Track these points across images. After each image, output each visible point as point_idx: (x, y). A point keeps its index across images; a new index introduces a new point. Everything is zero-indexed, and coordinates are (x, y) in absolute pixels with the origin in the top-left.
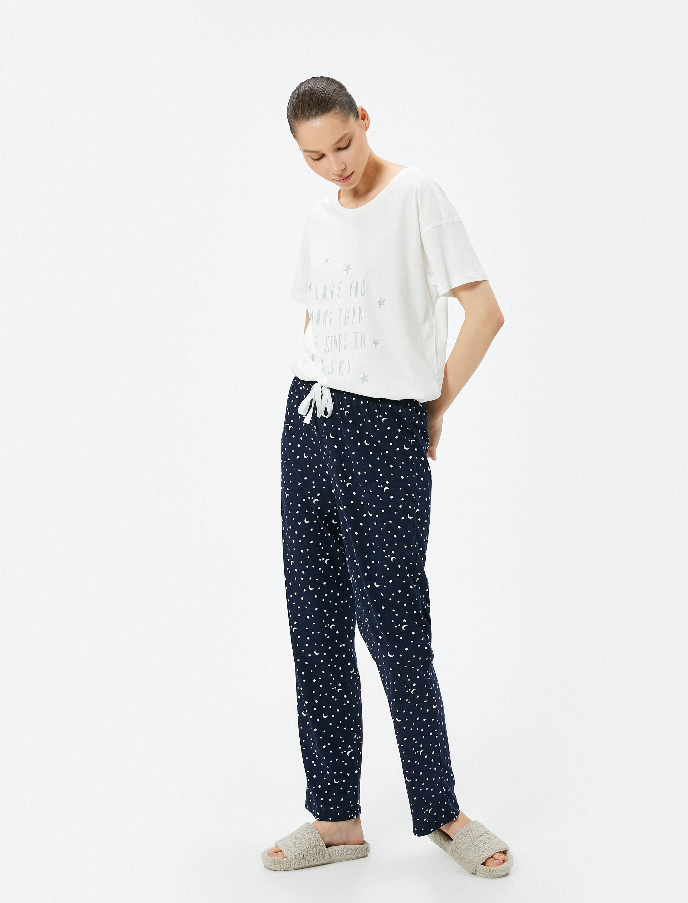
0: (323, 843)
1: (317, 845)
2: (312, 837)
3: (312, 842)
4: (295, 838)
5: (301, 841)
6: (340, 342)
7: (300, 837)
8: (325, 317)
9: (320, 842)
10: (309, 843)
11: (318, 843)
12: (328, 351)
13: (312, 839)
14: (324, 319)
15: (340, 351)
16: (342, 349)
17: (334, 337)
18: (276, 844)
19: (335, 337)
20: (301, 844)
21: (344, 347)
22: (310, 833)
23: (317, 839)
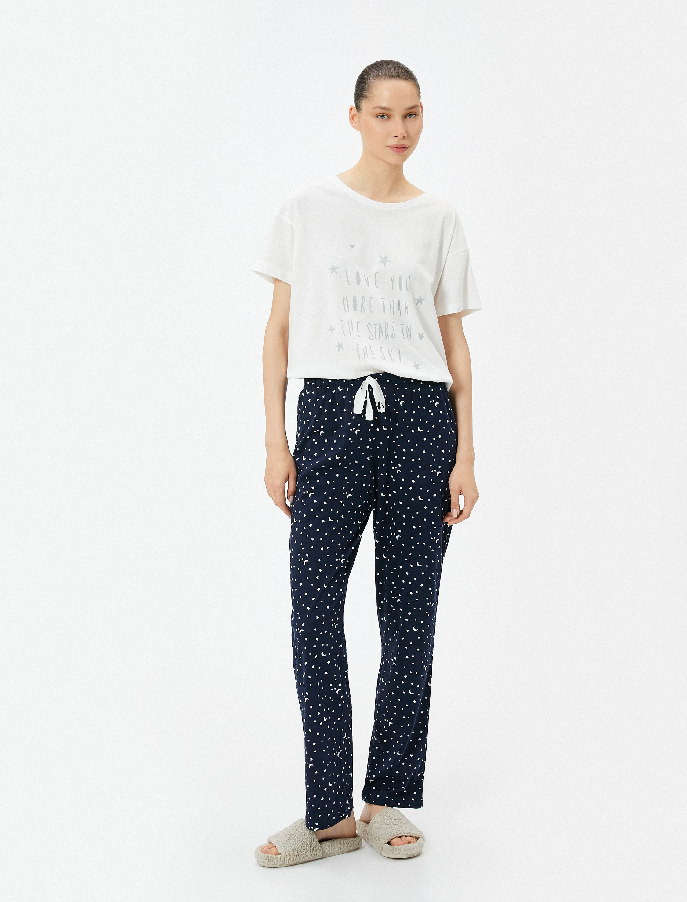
0: (316, 840)
1: (311, 841)
2: (306, 834)
3: (306, 838)
4: (289, 834)
5: (295, 837)
6: (386, 330)
7: (294, 833)
8: (362, 304)
9: (314, 838)
10: (303, 839)
11: (312, 840)
12: (372, 338)
13: (305, 835)
14: (362, 306)
15: (386, 339)
16: (388, 337)
17: (378, 325)
18: (269, 840)
19: (380, 325)
20: (295, 840)
21: (392, 335)
22: (303, 830)
23: (311, 836)
